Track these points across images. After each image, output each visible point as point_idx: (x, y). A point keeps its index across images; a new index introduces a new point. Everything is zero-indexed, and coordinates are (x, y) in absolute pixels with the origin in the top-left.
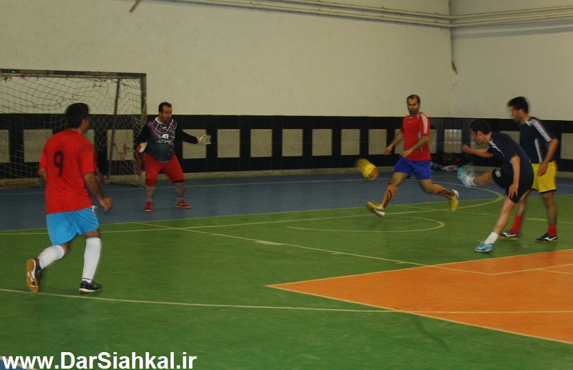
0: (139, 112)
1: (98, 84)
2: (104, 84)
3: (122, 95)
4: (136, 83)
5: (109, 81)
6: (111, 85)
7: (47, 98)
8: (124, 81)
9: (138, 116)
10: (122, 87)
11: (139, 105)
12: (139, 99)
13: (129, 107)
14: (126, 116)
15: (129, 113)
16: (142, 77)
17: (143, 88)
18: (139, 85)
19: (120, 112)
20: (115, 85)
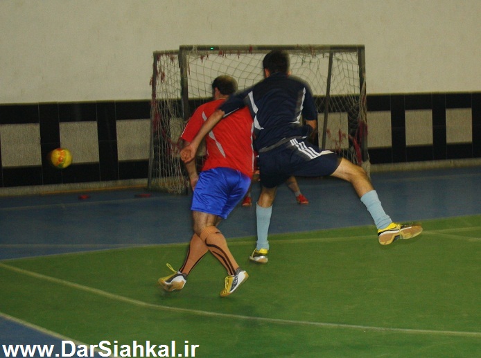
0: (357, 92)
1: (307, 59)
2: (314, 60)
3: (335, 72)
4: (353, 57)
5: (320, 56)
6: (323, 60)
7: (250, 78)
8: (337, 55)
9: (357, 97)
10: (335, 63)
11: (357, 84)
12: (357, 76)
13: (344, 86)
14: (341, 97)
15: (344, 93)
16: (359, 50)
17: (361, 63)
18: (356, 60)
19: (333, 92)
20: (327, 61)
